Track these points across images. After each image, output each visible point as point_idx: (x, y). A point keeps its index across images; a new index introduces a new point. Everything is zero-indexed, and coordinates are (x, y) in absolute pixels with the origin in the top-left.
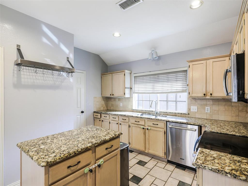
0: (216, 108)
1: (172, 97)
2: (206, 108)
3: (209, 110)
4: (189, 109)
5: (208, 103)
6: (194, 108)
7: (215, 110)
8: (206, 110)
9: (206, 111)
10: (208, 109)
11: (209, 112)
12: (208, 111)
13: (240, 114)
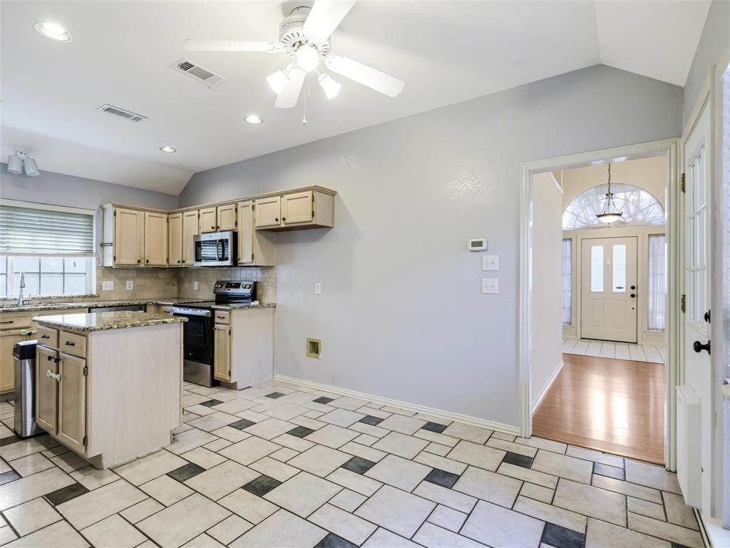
0: (141, 282)
1: (53, 264)
2: (128, 282)
3: (132, 285)
4: (99, 287)
5: (130, 275)
6: (109, 285)
7: (139, 286)
8: (128, 285)
9: (127, 288)
10: (130, 285)
11: (132, 289)
12: (129, 287)
13: (167, 288)
